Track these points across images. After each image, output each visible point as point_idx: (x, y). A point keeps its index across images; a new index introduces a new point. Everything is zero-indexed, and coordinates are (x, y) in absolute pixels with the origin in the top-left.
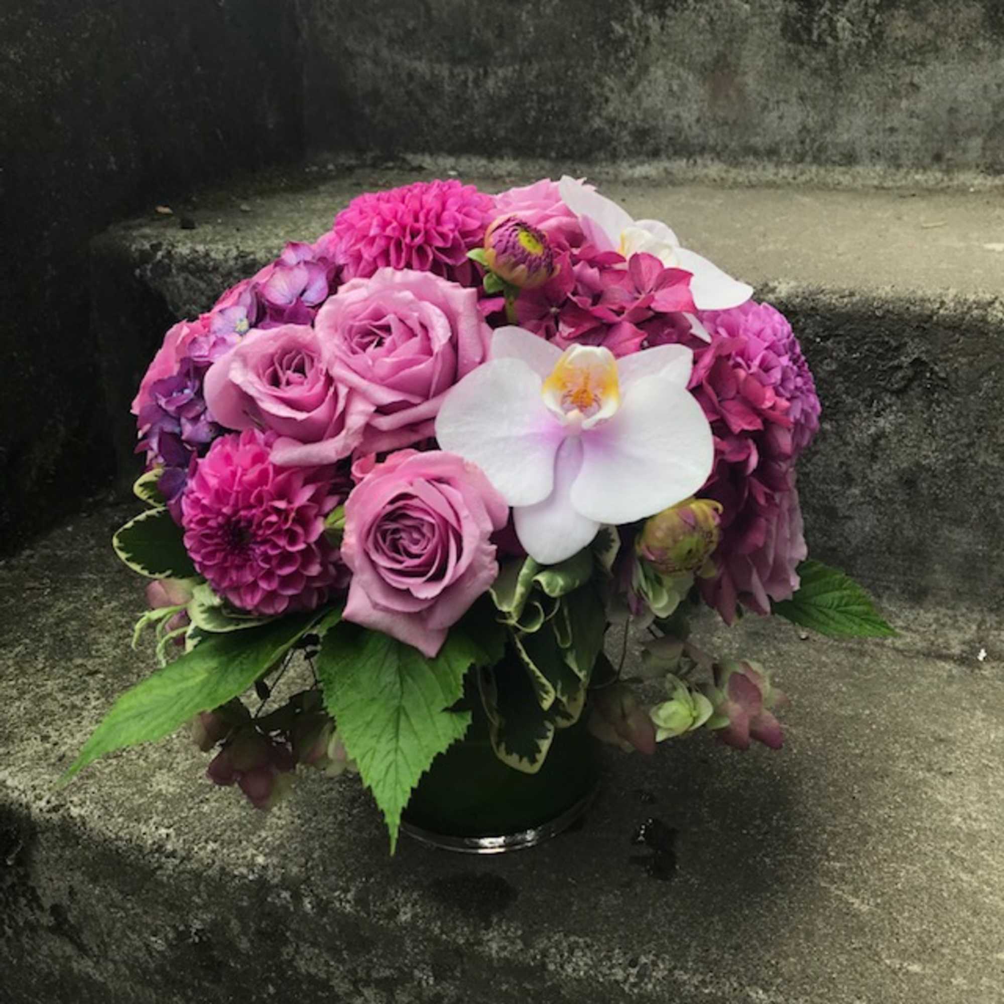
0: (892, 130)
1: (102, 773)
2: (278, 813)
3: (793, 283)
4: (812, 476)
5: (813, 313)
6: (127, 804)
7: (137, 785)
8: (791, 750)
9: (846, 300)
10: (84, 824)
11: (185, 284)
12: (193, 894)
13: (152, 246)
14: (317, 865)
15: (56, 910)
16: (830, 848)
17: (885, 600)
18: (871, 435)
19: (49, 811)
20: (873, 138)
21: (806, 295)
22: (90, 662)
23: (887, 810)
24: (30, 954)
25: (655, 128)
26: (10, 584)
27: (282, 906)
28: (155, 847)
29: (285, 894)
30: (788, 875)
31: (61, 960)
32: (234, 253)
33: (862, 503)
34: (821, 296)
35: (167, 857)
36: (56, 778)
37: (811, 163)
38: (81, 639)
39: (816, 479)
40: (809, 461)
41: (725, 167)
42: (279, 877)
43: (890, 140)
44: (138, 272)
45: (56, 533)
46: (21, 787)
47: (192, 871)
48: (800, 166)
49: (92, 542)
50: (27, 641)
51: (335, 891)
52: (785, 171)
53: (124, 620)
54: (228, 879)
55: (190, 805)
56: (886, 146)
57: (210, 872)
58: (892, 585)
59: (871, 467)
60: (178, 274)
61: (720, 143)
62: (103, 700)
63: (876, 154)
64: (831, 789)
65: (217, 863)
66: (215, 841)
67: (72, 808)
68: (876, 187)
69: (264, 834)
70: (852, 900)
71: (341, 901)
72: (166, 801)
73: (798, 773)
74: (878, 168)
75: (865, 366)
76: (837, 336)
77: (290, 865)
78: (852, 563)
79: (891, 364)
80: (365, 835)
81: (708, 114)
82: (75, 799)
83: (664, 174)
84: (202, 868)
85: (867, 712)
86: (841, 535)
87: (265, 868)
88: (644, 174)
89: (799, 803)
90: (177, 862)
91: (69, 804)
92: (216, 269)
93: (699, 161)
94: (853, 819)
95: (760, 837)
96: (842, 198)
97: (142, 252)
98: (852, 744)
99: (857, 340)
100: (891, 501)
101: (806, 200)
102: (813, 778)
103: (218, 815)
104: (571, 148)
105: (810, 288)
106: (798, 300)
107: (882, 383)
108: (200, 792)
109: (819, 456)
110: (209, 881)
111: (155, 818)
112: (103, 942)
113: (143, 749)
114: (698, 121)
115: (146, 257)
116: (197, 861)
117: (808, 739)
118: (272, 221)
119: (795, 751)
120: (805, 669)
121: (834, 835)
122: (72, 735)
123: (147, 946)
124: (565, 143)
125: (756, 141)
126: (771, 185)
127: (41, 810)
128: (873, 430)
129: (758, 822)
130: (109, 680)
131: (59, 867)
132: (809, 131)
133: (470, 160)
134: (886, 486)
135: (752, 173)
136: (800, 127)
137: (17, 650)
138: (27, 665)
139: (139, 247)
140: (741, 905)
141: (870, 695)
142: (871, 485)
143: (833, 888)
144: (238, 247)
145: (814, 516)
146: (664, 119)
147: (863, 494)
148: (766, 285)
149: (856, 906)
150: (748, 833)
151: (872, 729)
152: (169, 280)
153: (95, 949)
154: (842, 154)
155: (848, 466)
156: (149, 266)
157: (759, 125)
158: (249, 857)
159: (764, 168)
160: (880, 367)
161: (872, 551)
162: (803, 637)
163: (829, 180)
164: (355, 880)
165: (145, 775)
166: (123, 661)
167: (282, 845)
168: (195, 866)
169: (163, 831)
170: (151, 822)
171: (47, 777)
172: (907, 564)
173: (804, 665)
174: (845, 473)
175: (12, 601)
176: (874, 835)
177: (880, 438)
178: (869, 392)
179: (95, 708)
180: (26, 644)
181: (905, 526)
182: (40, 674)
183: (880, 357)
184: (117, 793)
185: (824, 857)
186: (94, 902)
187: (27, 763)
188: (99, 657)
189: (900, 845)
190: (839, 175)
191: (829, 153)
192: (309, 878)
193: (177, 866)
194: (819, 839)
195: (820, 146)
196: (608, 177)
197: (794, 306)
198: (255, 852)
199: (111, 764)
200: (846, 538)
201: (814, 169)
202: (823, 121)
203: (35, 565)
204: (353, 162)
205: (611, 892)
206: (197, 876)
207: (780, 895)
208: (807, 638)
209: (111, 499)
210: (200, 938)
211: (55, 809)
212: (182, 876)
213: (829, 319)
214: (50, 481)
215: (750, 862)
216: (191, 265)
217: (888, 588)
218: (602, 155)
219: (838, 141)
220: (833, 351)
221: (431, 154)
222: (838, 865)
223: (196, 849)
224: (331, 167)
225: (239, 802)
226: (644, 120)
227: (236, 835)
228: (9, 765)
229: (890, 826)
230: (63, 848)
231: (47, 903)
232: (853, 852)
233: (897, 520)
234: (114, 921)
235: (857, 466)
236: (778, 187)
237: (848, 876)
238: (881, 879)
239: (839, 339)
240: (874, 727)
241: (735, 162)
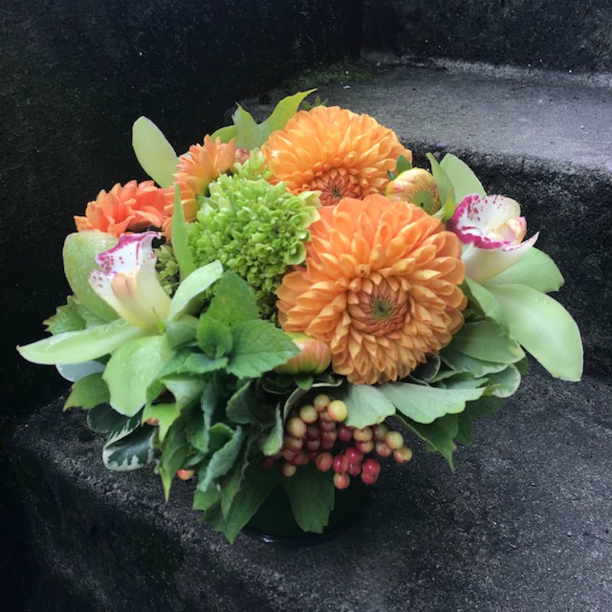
10: (218, 557)
28: (271, 586)
35: (279, 595)
46: (174, 520)
66: (318, 592)
69: (353, 592)
90: (286, 600)
111: (272, 564)
116: (301, 604)
168: (300, 607)
169: (277, 575)
170: (269, 566)
186: (217, 605)
193: (285, 603)
218: (584, 68)
223: (302, 595)
227: (333, 589)
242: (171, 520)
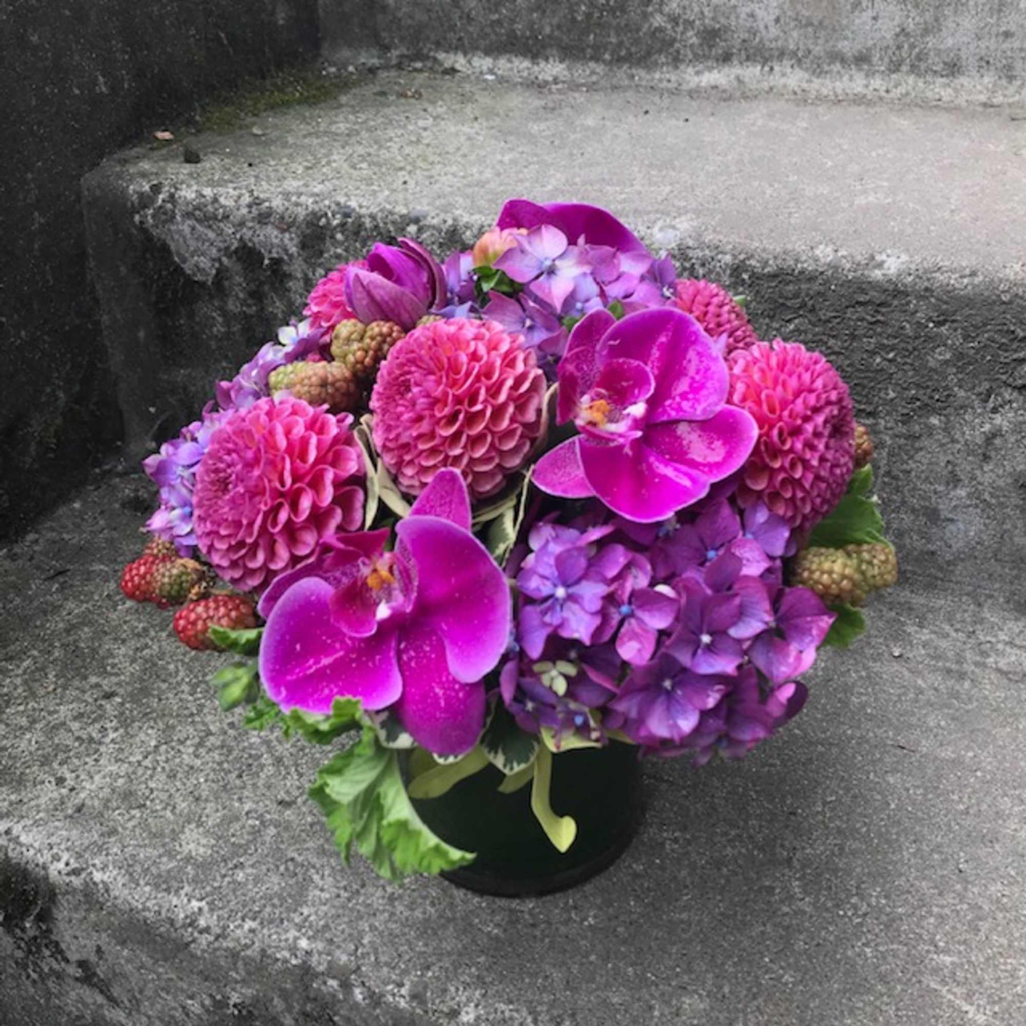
0: (1007, 35)
1: (125, 829)
2: (321, 883)
3: (904, 257)
4: (913, 474)
5: (928, 294)
6: (154, 870)
7: (164, 845)
8: (889, 804)
9: (966, 281)
10: (107, 891)
11: (192, 234)
12: (230, 969)
13: (151, 188)
14: (368, 954)
15: (82, 964)
16: (938, 937)
17: (986, 610)
18: (984, 433)
19: (68, 874)
20: (983, 44)
21: (920, 272)
22: (106, 682)
23: (999, 887)
24: (57, 997)
25: (726, 29)
26: (13, 578)
27: (329, 993)
28: (188, 921)
29: (333, 983)
30: (893, 971)
31: (92, 1007)
32: (246, 199)
33: (969, 506)
34: (937, 275)
35: (201, 932)
36: (75, 833)
37: (909, 73)
38: (94, 651)
39: (919, 478)
40: (911, 457)
41: (807, 76)
42: (325, 964)
43: (1006, 46)
44: (137, 218)
45: (62, 511)
46: (36, 845)
47: (227, 949)
48: (894, 76)
49: (102, 522)
50: (35, 653)
51: (388, 984)
52: (877, 82)
53: (141, 625)
54: (269, 961)
55: (223, 872)
56: (999, 54)
57: (249, 952)
58: (996, 594)
59: (981, 468)
60: (183, 222)
61: (802, 47)
62: (121, 731)
63: (985, 63)
64: (936, 856)
65: (257, 944)
66: (254, 919)
67: (95, 872)
68: (985, 105)
69: (306, 911)
70: (966, 1007)
71: (394, 995)
72: (197, 866)
73: (897, 834)
74: (986, 80)
75: (983, 357)
76: (953, 321)
77: (338, 953)
78: (951, 568)
79: (1015, 356)
80: (418, 914)
81: (789, 13)
82: (97, 862)
83: (735, 83)
84: (239, 948)
85: (971, 754)
86: (942, 539)
87: (308, 953)
88: (713, 83)
89: (901, 875)
90: (211, 938)
91: (91, 868)
92: (226, 217)
93: (777, 68)
94: (962, 898)
95: (859, 920)
96: (944, 119)
97: (141, 195)
98: (956, 797)
99: (976, 327)
100: (1002, 505)
101: (904, 123)
102: (915, 842)
103: (255, 886)
104: (628, 49)
105: (925, 265)
106: (910, 279)
107: (1004, 377)
108: (235, 854)
109: (922, 453)
110: (247, 961)
111: (187, 889)
112: (134, 997)
113: (170, 796)
114: (777, 20)
115: (145, 201)
116: (233, 940)
117: (907, 790)
118: (287, 151)
119: (893, 806)
120: (899, 696)
121: (942, 918)
122: (92, 777)
123: (184, 1008)
124: (620, 44)
125: (844, 46)
126: (859, 100)
127: (60, 872)
128: (987, 427)
129: (854, 900)
130: (128, 705)
131: (83, 927)
132: (907, 35)
133: (510, 61)
134: (999, 488)
135: (838, 84)
136: (898, 30)
137: (25, 664)
138: (37, 685)
139: (138, 189)
140: (842, 1012)
141: (972, 732)
142: (980, 487)
143: (944, 990)
144: (252, 191)
145: (912, 518)
146: (738, 17)
147: (969, 496)
148: (872, 258)
149: (970, 1015)
150: (845, 914)
151: (976, 777)
152: (173, 228)
153: (126, 1002)
154: (945, 63)
155: (955, 465)
156: (151, 211)
157: (847, 27)
158: (291, 940)
159: (851, 79)
160: (1002, 360)
161: (976, 558)
162: (896, 654)
163: (929, 94)
164: (410, 973)
165: (173, 831)
166: (142, 680)
167: (326, 927)
168: (231, 945)
169: (195, 904)
170: (183, 892)
171: (64, 833)
172: (1015, 572)
173: (899, 691)
174: (951, 472)
175: (18, 600)
176: (986, 919)
177: (994, 436)
178: (986, 385)
179: (113, 741)
180: (34, 657)
181: (1017, 532)
182: (52, 696)
183: (1002, 346)
184: (142, 855)
185: (932, 948)
186: (123, 962)
187: (42, 815)
188: (117, 675)
189: (1017, 935)
190: (941, 89)
191: (930, 61)
192: (359, 968)
193: (211, 943)
194: (924, 923)
195: (920, 52)
196: (670, 85)
197: (905, 286)
198: (297, 934)
199: (134, 817)
200: (946, 543)
201: (911, 79)
202: (926, 23)
203: (41, 552)
204: (375, 61)
205: (696, 992)
206: (234, 955)
207: (885, 999)
208: (900, 656)
209: (120, 468)
210: (240, 1011)
211: (76, 872)
212: (218, 953)
213: (946, 303)
214: (52, 455)
215: (849, 953)
216: (197, 213)
217: (991, 596)
218: (663, 59)
219: (942, 47)
220: (948, 338)
221: (465, 54)
222: (948, 959)
223: (232, 927)
224: (351, 68)
225: (277, 867)
226: (713, 19)
227: (277, 912)
228: (22, 817)
229: (1004, 909)
230: (86, 910)
231: (74, 957)
232: (965, 942)
233: (1007, 526)
234: (146, 982)
235: (965, 466)
236: (870, 103)
237: (960, 974)
238: (998, 980)
239: (955, 325)
240: (979, 774)
241: (818, 71)
242: (32, 846)
